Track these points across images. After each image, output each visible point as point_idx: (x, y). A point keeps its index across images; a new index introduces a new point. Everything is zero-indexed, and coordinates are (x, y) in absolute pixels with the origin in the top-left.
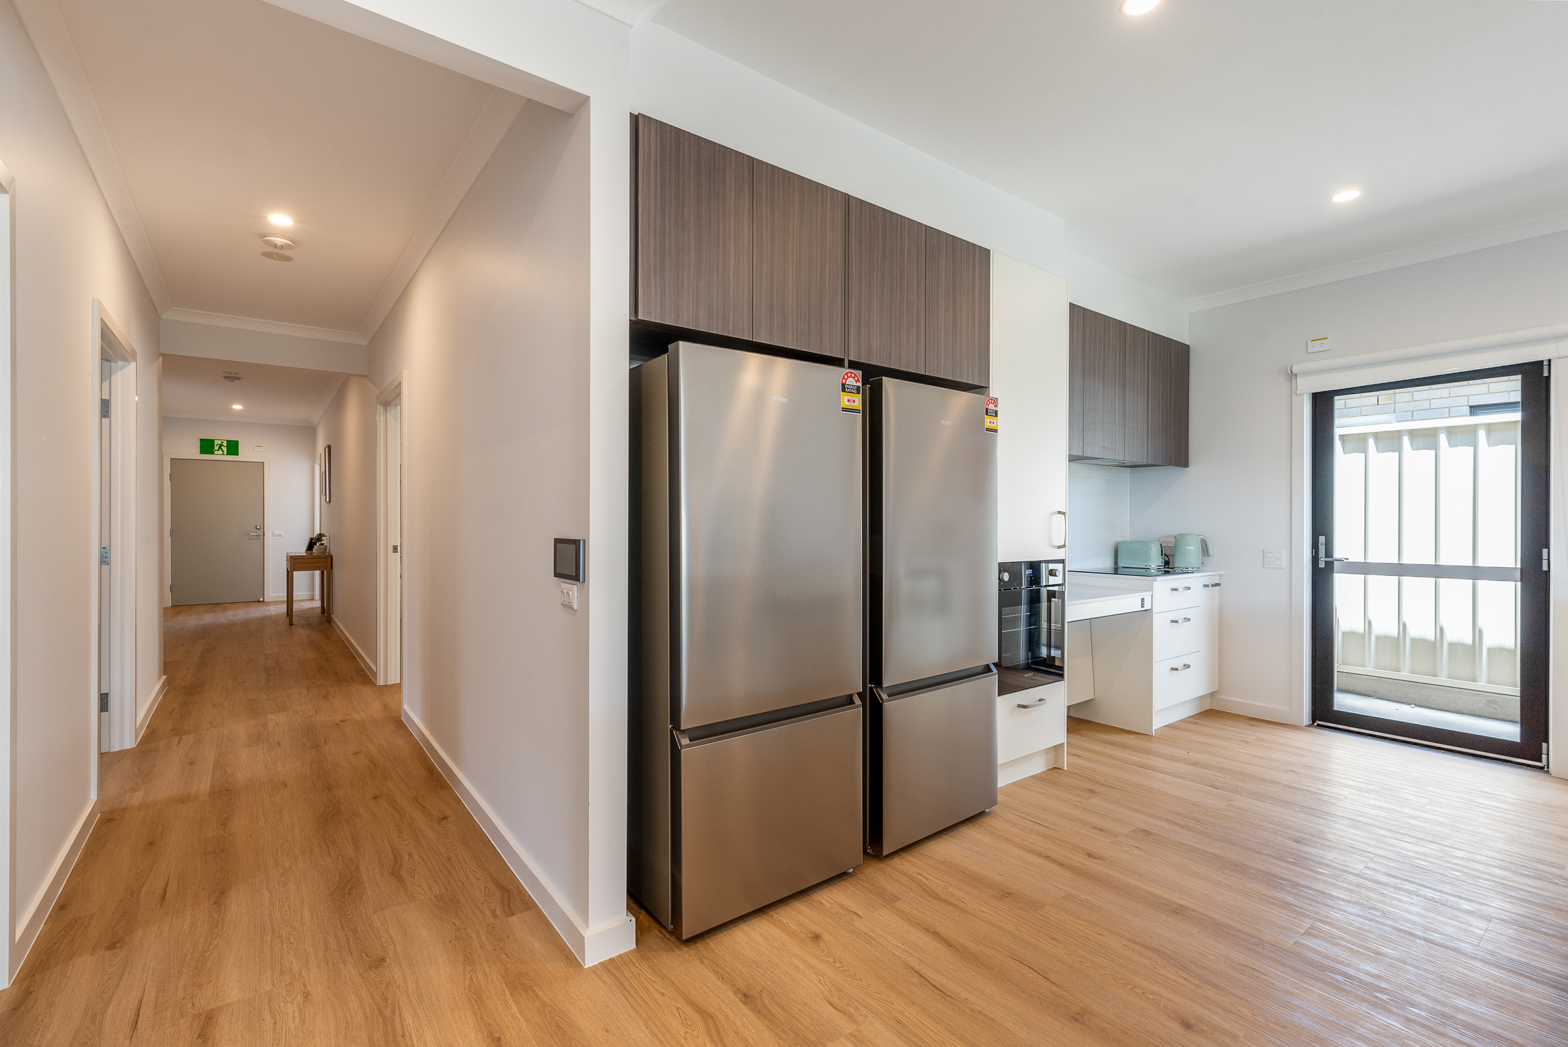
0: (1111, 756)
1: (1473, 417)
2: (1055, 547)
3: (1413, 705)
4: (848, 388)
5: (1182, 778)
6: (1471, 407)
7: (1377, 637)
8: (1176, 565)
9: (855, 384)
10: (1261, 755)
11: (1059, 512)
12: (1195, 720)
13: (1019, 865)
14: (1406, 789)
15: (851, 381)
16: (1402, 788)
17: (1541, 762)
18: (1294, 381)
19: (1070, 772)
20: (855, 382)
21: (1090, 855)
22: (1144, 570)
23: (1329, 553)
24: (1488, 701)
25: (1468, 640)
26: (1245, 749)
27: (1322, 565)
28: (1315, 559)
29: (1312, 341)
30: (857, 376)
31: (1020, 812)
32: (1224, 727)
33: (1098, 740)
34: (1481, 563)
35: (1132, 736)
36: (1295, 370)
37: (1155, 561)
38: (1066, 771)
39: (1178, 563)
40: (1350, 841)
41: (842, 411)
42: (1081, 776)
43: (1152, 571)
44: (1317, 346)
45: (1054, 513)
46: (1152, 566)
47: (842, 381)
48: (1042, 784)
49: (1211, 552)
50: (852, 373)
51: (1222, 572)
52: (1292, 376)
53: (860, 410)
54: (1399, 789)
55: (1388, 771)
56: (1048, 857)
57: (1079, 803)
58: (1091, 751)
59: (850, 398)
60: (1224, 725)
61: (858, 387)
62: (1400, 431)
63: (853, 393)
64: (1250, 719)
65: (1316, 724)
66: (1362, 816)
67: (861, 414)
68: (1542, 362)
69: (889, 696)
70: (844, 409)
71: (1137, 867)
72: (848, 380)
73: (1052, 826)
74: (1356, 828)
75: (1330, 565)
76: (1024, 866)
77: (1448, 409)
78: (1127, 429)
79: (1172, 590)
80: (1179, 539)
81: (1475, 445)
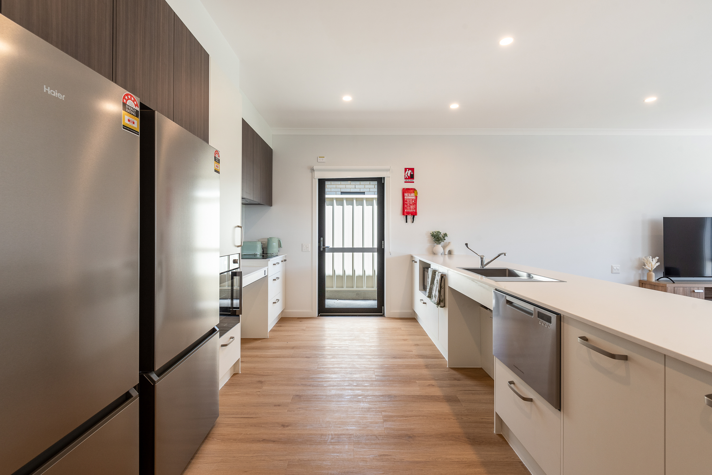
0: (257, 356)
1: (341, 195)
2: (236, 246)
3: (338, 300)
4: (128, 109)
5: (294, 357)
6: (341, 192)
7: (337, 276)
8: (269, 252)
9: (134, 107)
10: (312, 335)
11: (238, 226)
12: (280, 325)
13: (252, 456)
14: (361, 335)
15: (130, 103)
16: (360, 335)
17: (382, 313)
18: (313, 173)
19: (243, 374)
20: (134, 106)
21: (283, 426)
22: (254, 256)
23: (324, 245)
24: (356, 294)
25: (351, 274)
26: (306, 334)
27: (322, 250)
28: (319, 247)
29: (319, 157)
30: (136, 101)
31: (232, 414)
32: (291, 325)
33: (246, 349)
34: (355, 247)
35: (260, 341)
36: (315, 168)
37: (259, 252)
38: (241, 374)
39: (270, 251)
40: (364, 365)
41: (123, 128)
42: (250, 374)
43: (258, 256)
44: (320, 160)
45: (236, 227)
46: (258, 253)
47: (123, 101)
48: (233, 388)
49: (282, 246)
50: (132, 97)
51: (286, 255)
52: (313, 170)
53: (138, 132)
54: (360, 336)
55: (351, 329)
56: (264, 440)
57: (259, 393)
58: (246, 356)
59: (131, 119)
60: (291, 324)
61: (137, 111)
62: (333, 198)
63: (132, 114)
64: (298, 318)
65: (320, 315)
66: (359, 352)
67: (139, 136)
68: (382, 178)
69: (159, 376)
70: (125, 127)
71: (308, 421)
72: (128, 101)
73: (254, 416)
74: (361, 358)
75: (324, 249)
76: (255, 455)
77: (335, 192)
78: (254, 185)
79: (273, 265)
80: (269, 240)
81: (353, 205)
